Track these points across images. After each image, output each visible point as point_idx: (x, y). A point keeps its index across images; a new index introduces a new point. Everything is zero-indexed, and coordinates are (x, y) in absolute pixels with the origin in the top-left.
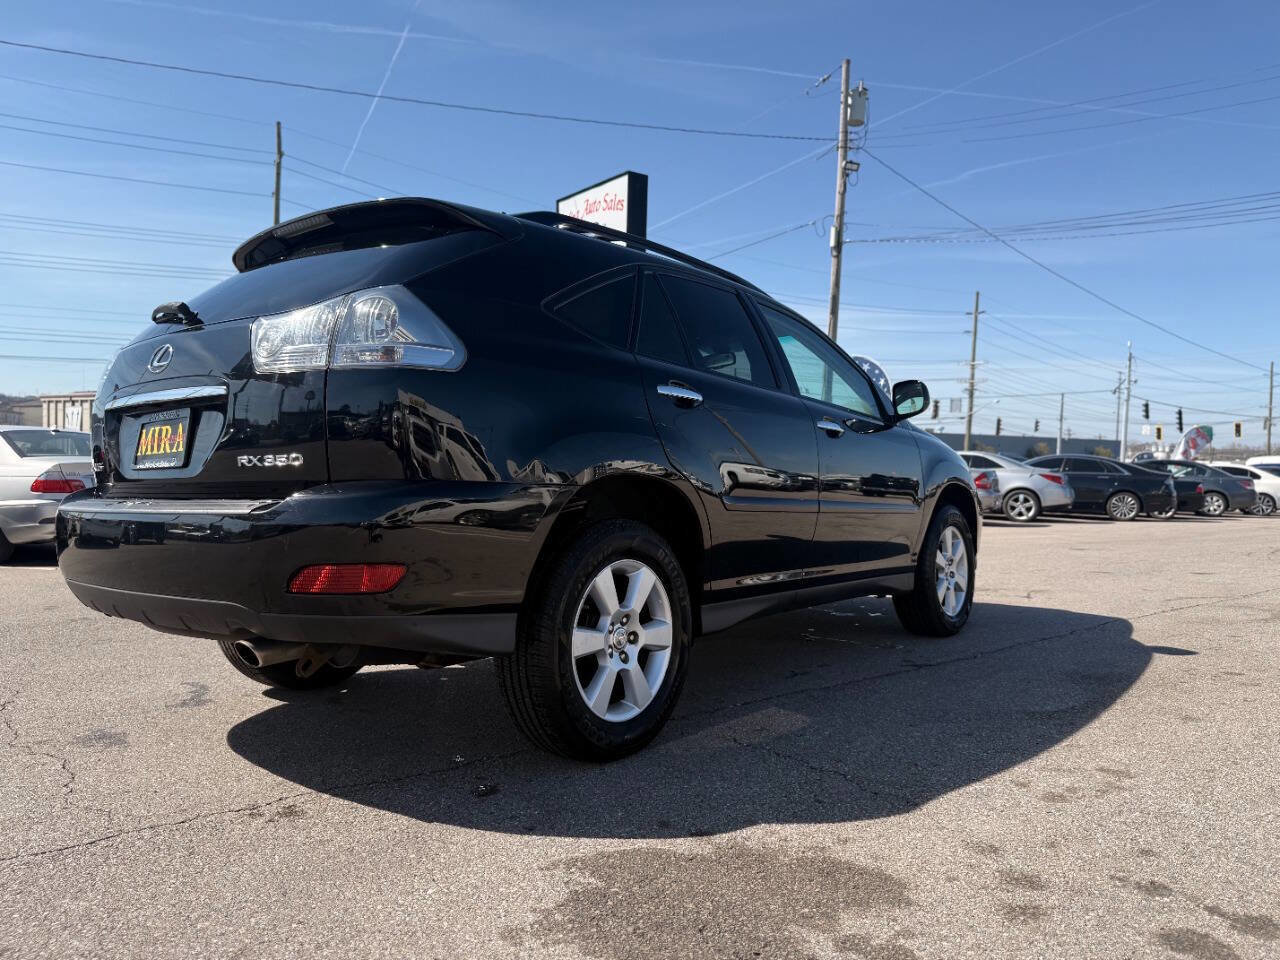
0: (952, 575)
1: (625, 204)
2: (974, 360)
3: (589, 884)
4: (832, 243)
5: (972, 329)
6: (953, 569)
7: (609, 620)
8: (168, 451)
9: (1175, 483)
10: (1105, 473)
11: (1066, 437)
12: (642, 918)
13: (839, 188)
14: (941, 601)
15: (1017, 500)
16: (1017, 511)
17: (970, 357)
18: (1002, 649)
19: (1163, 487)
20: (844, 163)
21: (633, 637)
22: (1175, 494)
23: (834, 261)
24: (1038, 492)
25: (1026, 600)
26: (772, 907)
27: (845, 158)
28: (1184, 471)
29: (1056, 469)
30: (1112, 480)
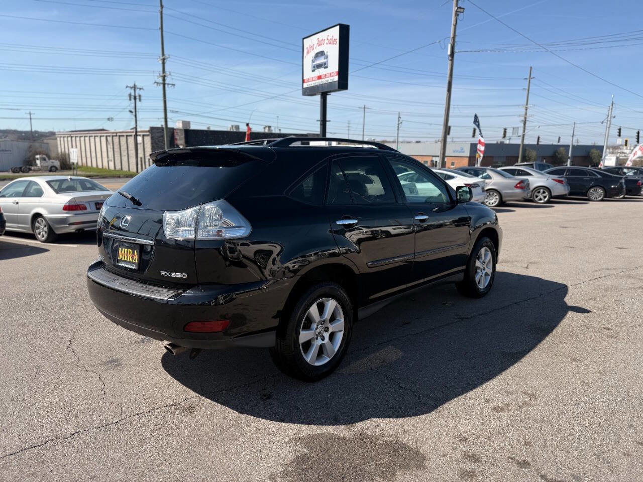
0: (484, 269)
1: (338, 41)
2: (527, 105)
3: (303, 451)
4: (449, 53)
5: (527, 88)
6: (485, 266)
7: (316, 325)
8: (131, 261)
9: (626, 180)
10: (588, 177)
11: (575, 144)
12: (321, 470)
13: (453, 22)
14: (477, 282)
15: (539, 192)
16: (539, 198)
17: (525, 103)
18: (504, 307)
19: (619, 184)
20: (456, 8)
21: (326, 330)
22: (625, 187)
23: (450, 62)
24: (551, 189)
25: (525, 270)
26: (372, 467)
27: (457, 5)
28: (633, 172)
29: (561, 176)
30: (592, 180)
